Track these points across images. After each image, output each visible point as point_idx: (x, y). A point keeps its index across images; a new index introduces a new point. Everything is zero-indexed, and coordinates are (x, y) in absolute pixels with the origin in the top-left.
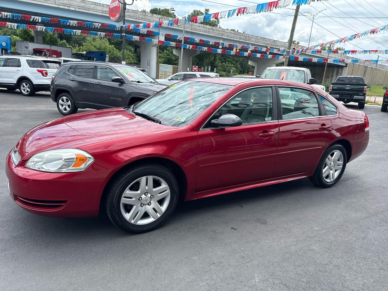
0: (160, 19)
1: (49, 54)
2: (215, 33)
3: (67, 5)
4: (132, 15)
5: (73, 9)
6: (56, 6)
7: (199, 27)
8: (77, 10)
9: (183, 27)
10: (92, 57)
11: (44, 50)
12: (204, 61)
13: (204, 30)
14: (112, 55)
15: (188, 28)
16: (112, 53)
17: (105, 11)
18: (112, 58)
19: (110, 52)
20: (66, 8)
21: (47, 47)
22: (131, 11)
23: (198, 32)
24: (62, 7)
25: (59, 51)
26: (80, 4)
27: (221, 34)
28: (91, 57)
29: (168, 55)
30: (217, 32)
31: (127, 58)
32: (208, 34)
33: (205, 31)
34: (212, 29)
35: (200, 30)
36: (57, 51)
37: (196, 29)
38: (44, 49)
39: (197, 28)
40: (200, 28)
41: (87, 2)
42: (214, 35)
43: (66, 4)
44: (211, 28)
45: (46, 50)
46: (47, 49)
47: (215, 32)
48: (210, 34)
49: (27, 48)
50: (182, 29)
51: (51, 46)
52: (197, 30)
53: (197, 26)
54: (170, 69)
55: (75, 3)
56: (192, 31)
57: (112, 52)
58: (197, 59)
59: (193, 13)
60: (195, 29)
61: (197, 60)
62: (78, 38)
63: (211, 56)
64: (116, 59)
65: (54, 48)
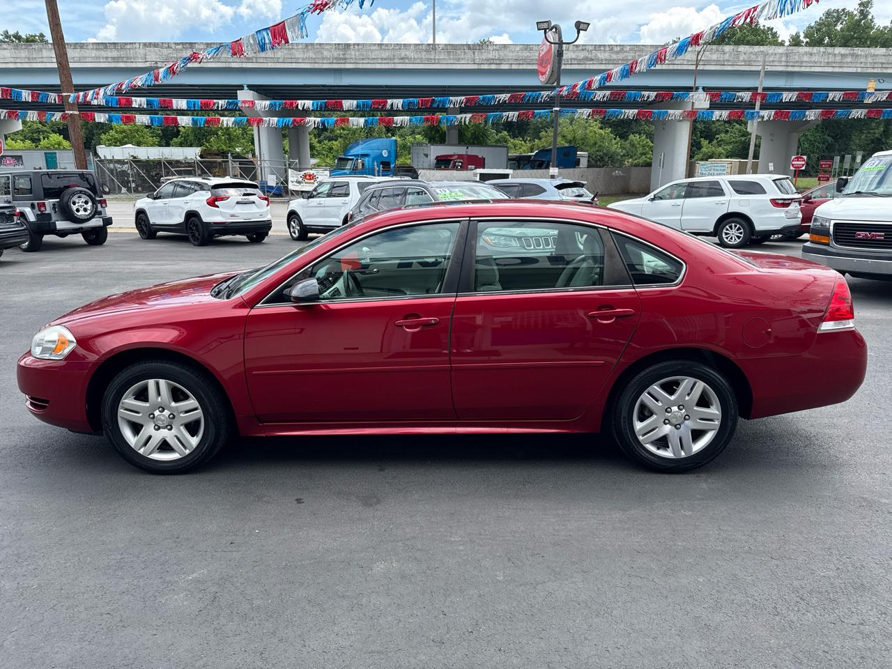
0: (698, 54)
1: (460, 164)
2: (861, 63)
3: (495, 62)
4: (630, 58)
5: (506, 67)
6: (475, 67)
7: (811, 54)
8: (514, 67)
9: (761, 64)
10: (545, 161)
11: (453, 158)
12: (850, 140)
13: (826, 61)
14: (598, 151)
15: (777, 64)
16: (600, 146)
17: (571, 59)
18: (598, 157)
19: (595, 144)
20: (493, 67)
21: (461, 150)
22: (628, 47)
23: (808, 69)
24: (486, 67)
25: (480, 156)
26: (520, 54)
27: (882, 63)
28: (543, 162)
29: (742, 136)
30: (870, 60)
31: (640, 154)
32: (837, 70)
33: (828, 63)
34: (852, 55)
35: (815, 62)
36: (477, 156)
37: (802, 62)
38: (454, 155)
39: (806, 58)
40: (815, 58)
41: (534, 48)
42: (859, 70)
43: (493, 59)
44: (848, 52)
45: (456, 157)
46: (459, 155)
47: (863, 60)
48: (845, 70)
49: (426, 155)
50: (759, 68)
51: (467, 148)
52: (804, 64)
53: (806, 53)
54: (724, 170)
55: (511, 54)
56: (790, 69)
57: (599, 143)
58: (828, 135)
59: (824, 18)
60: (797, 62)
61: (829, 138)
62: (541, 123)
63: (874, 124)
64: (607, 159)
65: (474, 151)
